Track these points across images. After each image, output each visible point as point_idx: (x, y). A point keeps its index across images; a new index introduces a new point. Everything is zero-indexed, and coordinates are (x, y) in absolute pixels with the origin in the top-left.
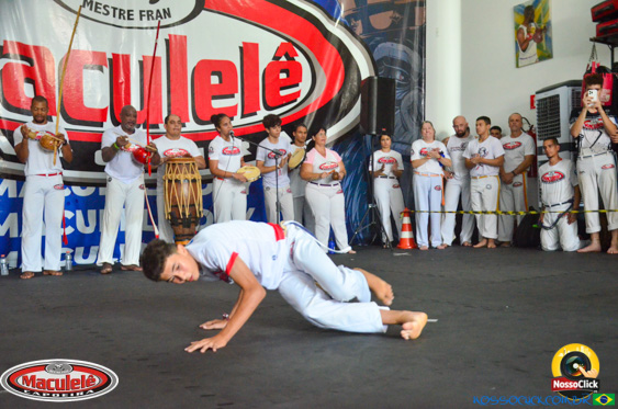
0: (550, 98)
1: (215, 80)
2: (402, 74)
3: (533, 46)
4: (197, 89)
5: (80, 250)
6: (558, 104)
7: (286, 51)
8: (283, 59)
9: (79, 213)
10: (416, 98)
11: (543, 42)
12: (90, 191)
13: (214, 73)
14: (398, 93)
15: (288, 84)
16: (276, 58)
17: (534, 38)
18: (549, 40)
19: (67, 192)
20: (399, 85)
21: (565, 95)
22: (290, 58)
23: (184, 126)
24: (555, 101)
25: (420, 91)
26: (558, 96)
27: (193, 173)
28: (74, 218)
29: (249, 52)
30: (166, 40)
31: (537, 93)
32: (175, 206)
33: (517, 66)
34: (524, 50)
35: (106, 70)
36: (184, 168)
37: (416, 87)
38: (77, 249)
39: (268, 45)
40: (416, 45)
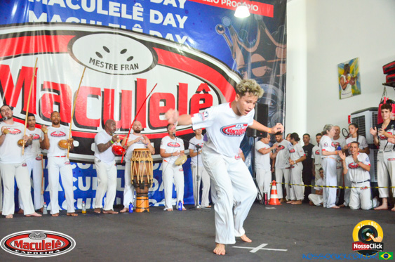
0: (359, 117)
1: (162, 104)
2: (272, 102)
3: (349, 87)
4: (152, 109)
5: (80, 200)
6: (364, 121)
7: (204, 88)
8: (202, 93)
9: (80, 179)
10: (280, 116)
11: (355, 85)
12: (87, 166)
13: (161, 100)
14: (270, 113)
15: (204, 107)
16: (198, 92)
17: (350, 82)
18: (359, 84)
19: (74, 166)
20: (271, 108)
21: (368, 116)
22: (206, 92)
23: (143, 130)
24: (362, 119)
25: (282, 112)
26: (364, 116)
27: (146, 157)
28: (77, 182)
29: (182, 88)
30: (136, 82)
31: (352, 114)
32: (135, 176)
33: (340, 98)
34: (344, 89)
35: (100, 98)
36: (141, 154)
37: (280, 109)
38: (78, 199)
39: (194, 84)
40: (280, 85)
